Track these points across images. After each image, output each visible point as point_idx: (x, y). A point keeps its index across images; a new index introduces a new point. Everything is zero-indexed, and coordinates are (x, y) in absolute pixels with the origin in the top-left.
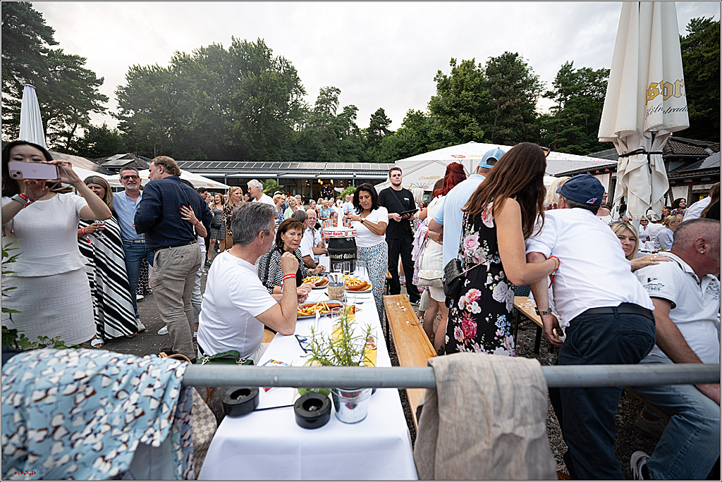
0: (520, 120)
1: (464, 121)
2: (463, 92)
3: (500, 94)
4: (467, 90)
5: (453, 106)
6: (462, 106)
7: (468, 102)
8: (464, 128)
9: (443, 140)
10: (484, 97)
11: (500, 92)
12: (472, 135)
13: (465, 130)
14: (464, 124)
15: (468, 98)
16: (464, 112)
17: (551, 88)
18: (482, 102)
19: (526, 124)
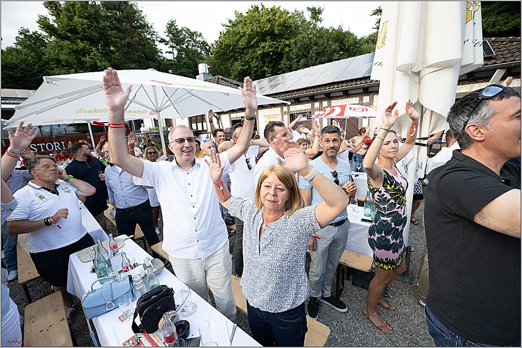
0: (142, 57)
1: (84, 49)
2: (76, 18)
3: (119, 30)
4: (80, 17)
5: (67, 31)
6: (78, 33)
7: (84, 29)
8: (86, 56)
9: (63, 66)
10: (103, 29)
11: (119, 28)
12: (96, 64)
13: (87, 59)
14: (84, 52)
15: (82, 25)
16: (82, 40)
17: (164, 36)
18: (102, 34)
19: (149, 62)
